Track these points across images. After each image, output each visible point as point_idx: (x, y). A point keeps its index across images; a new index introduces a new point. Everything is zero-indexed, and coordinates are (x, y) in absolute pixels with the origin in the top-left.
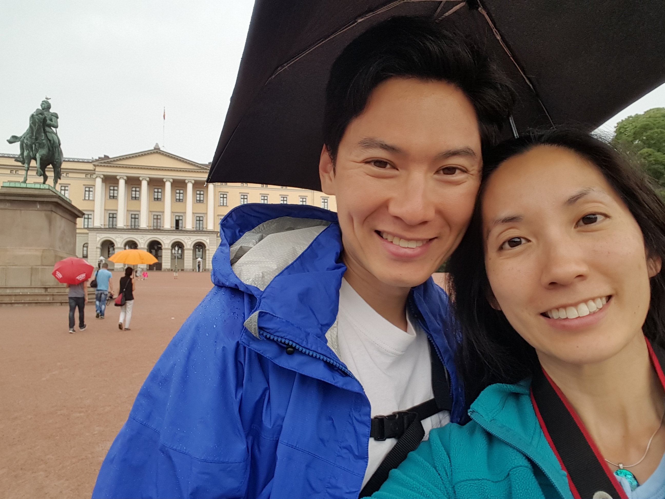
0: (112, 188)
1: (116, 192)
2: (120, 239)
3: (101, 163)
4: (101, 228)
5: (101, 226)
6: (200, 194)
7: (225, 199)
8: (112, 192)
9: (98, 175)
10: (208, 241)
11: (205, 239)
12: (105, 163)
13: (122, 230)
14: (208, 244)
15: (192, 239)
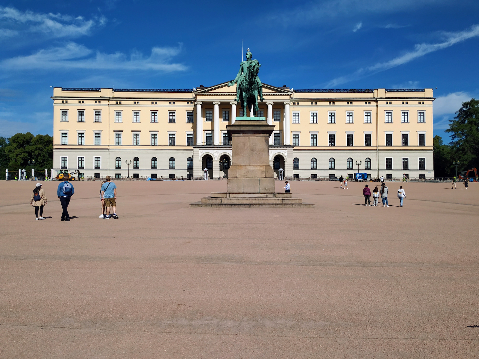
0: (207, 112)
1: (210, 115)
2: (216, 154)
3: (201, 92)
4: (202, 146)
5: (202, 143)
6: (277, 114)
7: (297, 117)
8: (208, 115)
9: (198, 102)
10: (286, 154)
11: (284, 153)
12: (203, 92)
13: (218, 146)
14: (286, 156)
15: (273, 153)
